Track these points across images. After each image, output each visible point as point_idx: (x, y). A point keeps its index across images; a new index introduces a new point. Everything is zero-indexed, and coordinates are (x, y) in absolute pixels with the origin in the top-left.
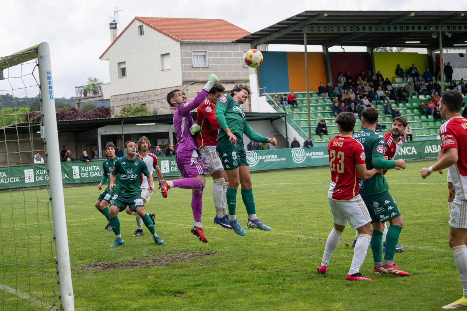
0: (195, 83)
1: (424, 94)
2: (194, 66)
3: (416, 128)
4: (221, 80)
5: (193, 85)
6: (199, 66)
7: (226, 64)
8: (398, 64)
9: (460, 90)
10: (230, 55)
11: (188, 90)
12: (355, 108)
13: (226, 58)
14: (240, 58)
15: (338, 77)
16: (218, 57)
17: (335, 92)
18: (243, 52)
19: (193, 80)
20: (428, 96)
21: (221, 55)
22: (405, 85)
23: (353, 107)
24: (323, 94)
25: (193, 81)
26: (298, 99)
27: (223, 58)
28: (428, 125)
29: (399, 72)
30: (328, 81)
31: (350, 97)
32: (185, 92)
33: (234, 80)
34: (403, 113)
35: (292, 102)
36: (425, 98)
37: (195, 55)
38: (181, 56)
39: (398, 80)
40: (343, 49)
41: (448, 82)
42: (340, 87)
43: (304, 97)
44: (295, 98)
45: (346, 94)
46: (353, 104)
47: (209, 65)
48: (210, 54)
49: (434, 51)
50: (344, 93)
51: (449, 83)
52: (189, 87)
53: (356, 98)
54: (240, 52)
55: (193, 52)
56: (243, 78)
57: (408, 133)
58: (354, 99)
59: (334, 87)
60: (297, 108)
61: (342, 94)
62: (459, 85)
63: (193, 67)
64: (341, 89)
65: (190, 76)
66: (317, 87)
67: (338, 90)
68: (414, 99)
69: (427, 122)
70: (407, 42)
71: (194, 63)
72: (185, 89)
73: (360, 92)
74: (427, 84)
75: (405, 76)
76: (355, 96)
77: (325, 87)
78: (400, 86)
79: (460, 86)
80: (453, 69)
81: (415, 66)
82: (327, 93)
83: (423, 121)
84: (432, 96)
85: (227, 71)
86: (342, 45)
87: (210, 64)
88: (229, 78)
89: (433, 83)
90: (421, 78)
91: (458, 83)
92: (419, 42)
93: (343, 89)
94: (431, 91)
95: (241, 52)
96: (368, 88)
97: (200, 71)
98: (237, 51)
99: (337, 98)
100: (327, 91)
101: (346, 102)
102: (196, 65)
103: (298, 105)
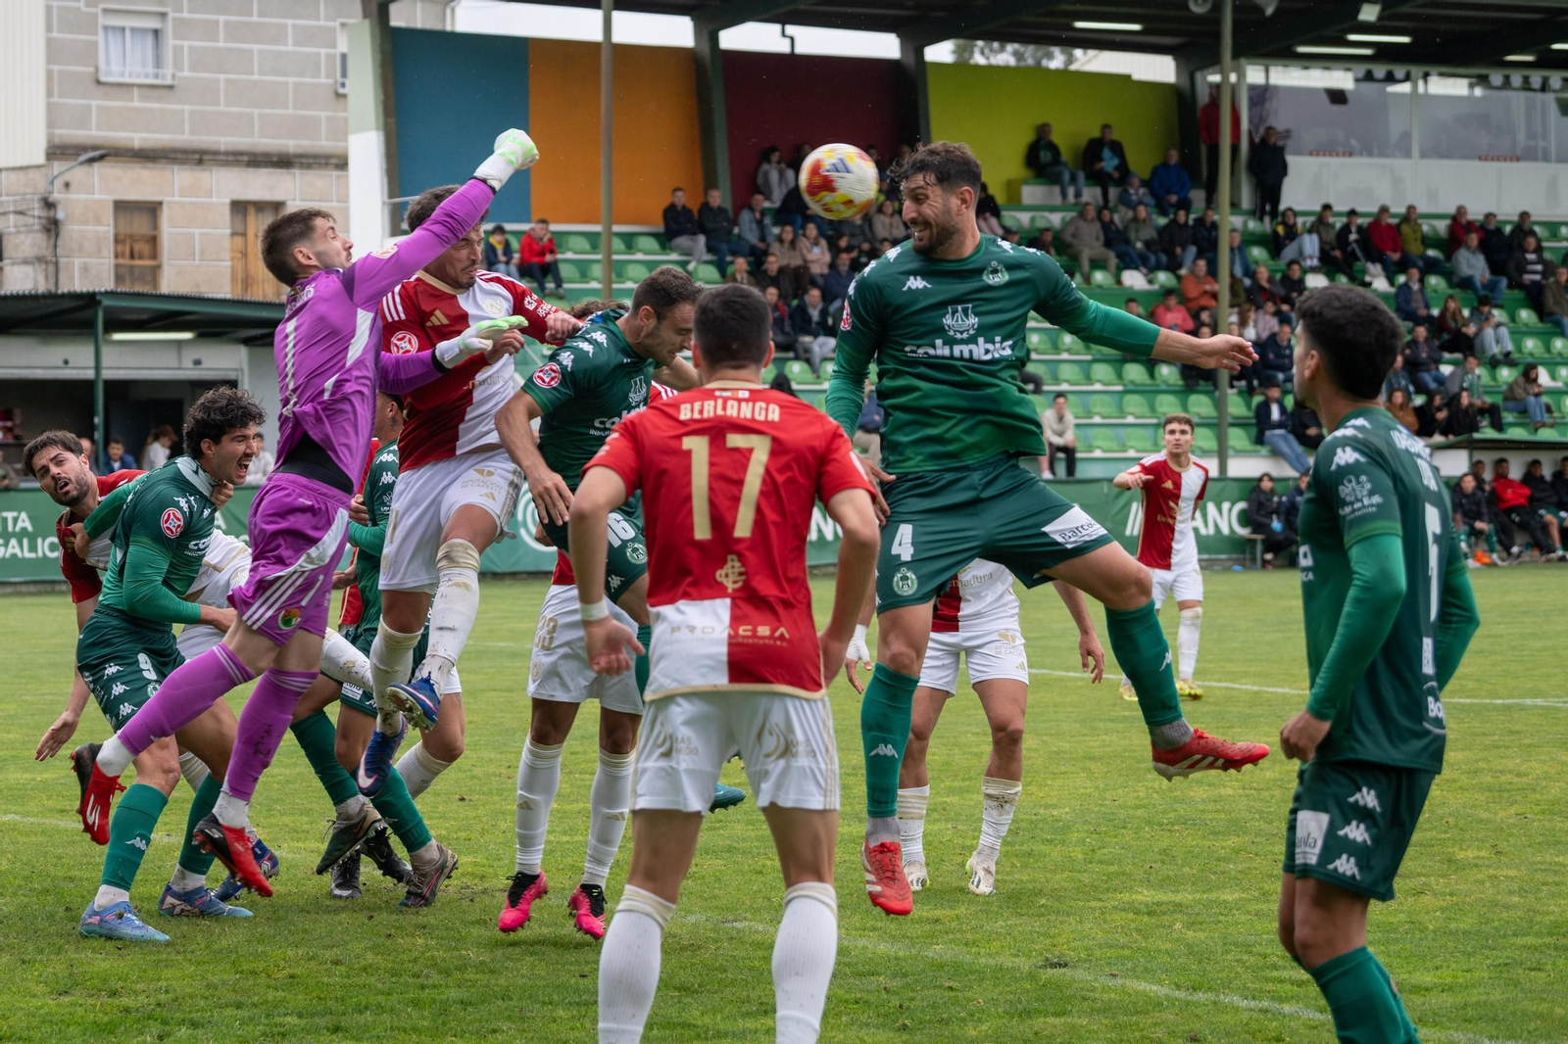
0: (103, 154)
1: (1145, 266)
2: (103, 79)
3: (1097, 420)
4: (231, 148)
5: (96, 165)
6: (127, 80)
7: (256, 77)
8: (1041, 121)
9: (1311, 257)
10: (278, 37)
11: (73, 188)
12: (824, 313)
13: (256, 47)
14: (323, 51)
15: (759, 165)
16: (221, 44)
17: (739, 236)
18: (337, 24)
19: (99, 142)
20: (1163, 277)
21: (234, 32)
22: (1063, 219)
23: (815, 307)
24: (683, 241)
25: (95, 148)
26: (569, 255)
27: (240, 51)
28: (1153, 409)
29: (1041, 159)
30: (710, 182)
31: (805, 261)
32: (56, 196)
33: (287, 155)
34: (1043, 347)
35: (537, 271)
36: (1150, 282)
37: (114, 28)
38: (49, 28)
39: (1031, 193)
40: (787, 41)
41: (1261, 219)
42: (763, 213)
43: (594, 248)
44: (552, 252)
45: (786, 245)
46: (815, 294)
47: (174, 76)
48: (184, 28)
49: (1206, 72)
50: (780, 240)
51: (1267, 219)
52: (79, 174)
53: (832, 266)
54: (322, 23)
55: (105, 11)
56: (331, 143)
57: (1057, 441)
58: (826, 271)
59: (738, 210)
60: (561, 298)
61: (768, 246)
62: (1310, 231)
63: (98, 82)
64: (767, 221)
65: (84, 123)
66: (655, 205)
67: (754, 226)
68: (1100, 287)
69: (1149, 393)
70: (1080, 25)
71: (108, 63)
72: (58, 184)
73: (855, 242)
74: (1162, 221)
75: (1066, 176)
76: (827, 258)
77: (695, 207)
78: (1041, 224)
79: (1315, 237)
80: (1290, 159)
81: (1116, 135)
82: (702, 239)
83: (1131, 387)
84: (1179, 278)
85: (256, 111)
86: (784, 19)
87: (180, 74)
88: (264, 141)
89: (1192, 216)
90: (1138, 192)
91: (1304, 224)
92: (1136, 27)
93: (776, 224)
94: (1178, 250)
95: (331, 24)
96: (891, 225)
97: (132, 100)
98: (309, 18)
99: (741, 264)
100: (703, 230)
101: (786, 284)
102: (113, 72)
103: (566, 286)
